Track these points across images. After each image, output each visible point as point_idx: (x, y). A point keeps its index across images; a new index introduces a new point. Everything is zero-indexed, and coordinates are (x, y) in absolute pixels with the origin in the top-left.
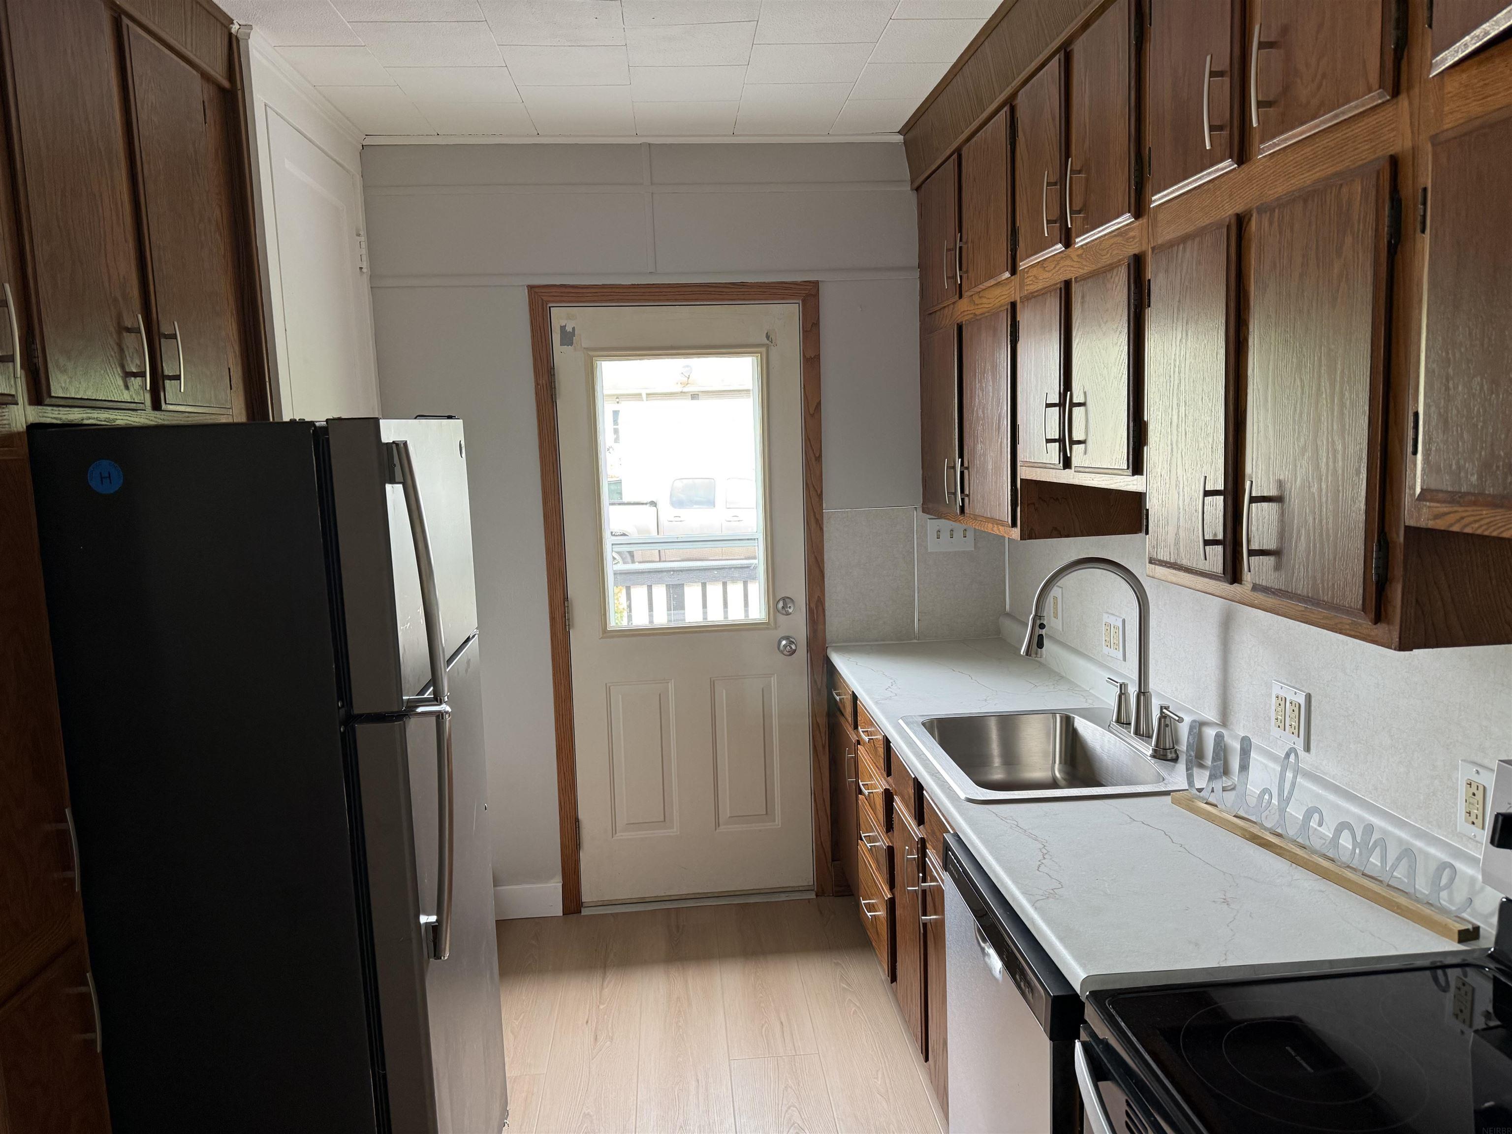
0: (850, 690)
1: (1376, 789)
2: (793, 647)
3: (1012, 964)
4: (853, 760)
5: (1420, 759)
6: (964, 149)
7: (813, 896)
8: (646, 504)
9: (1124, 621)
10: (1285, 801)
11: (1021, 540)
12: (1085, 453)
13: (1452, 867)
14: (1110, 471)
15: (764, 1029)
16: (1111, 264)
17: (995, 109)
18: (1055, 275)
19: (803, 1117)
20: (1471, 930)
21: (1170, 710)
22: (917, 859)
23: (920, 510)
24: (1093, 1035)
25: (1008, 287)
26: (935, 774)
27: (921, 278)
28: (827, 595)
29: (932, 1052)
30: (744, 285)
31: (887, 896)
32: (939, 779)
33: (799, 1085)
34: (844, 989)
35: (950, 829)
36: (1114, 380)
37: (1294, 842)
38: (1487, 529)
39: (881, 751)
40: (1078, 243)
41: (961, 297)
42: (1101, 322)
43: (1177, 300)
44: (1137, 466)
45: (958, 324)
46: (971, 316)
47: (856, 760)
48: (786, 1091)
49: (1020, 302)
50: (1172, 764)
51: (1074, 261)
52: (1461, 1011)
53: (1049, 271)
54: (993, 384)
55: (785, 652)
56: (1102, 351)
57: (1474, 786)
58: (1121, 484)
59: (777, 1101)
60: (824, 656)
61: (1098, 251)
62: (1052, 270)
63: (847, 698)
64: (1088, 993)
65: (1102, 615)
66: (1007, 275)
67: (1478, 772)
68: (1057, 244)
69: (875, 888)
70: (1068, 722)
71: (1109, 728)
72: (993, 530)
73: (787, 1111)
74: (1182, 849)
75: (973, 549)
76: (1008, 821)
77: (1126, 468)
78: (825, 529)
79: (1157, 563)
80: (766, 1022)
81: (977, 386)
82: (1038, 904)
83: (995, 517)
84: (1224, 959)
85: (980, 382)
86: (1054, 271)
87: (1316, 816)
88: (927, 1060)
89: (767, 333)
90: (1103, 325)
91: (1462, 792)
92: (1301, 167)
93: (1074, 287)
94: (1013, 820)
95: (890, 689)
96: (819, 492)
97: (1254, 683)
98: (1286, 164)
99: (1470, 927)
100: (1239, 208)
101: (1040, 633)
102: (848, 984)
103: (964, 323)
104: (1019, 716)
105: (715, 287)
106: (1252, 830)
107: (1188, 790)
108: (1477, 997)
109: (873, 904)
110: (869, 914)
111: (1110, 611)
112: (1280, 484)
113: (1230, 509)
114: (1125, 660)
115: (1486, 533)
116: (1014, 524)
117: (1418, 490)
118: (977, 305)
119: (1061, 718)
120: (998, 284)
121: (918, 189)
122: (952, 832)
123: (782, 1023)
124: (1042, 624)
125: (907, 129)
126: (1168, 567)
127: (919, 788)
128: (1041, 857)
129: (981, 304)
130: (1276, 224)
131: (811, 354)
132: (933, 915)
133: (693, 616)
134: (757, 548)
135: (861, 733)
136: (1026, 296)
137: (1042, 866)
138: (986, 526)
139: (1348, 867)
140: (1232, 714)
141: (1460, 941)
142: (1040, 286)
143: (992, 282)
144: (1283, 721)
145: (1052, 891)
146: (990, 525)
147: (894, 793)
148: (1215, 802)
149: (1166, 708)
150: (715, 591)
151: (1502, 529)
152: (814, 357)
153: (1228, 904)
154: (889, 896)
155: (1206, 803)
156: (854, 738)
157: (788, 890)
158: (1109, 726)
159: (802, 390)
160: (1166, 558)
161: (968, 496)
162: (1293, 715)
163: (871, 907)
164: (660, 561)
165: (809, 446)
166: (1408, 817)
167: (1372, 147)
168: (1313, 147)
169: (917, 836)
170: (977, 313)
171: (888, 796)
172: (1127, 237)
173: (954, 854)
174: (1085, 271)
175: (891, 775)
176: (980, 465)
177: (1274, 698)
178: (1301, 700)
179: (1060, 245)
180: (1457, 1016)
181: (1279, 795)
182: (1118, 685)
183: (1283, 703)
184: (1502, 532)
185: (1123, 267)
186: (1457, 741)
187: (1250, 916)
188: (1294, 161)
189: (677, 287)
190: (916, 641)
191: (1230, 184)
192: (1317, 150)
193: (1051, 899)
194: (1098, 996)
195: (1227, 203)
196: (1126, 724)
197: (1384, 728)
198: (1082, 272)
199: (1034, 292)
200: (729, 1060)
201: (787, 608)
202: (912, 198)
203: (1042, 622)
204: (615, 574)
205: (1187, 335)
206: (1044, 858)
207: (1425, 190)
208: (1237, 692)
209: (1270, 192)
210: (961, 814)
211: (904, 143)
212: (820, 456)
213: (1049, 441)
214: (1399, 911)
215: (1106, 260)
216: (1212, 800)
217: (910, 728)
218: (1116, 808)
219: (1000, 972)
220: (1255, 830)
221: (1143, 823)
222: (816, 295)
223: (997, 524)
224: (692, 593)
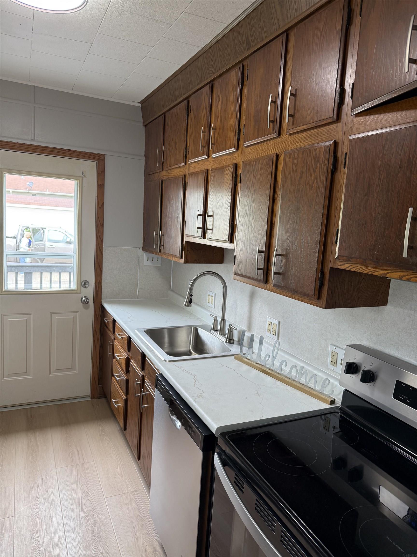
0: (112, 318)
1: (301, 353)
2: (88, 301)
3: (185, 424)
4: (111, 346)
5: (316, 344)
6: (167, 114)
7: (90, 399)
8: (11, 237)
9: (215, 294)
10: (274, 358)
11: (184, 263)
12: (212, 233)
13: (329, 380)
14: (222, 241)
15: (71, 454)
16: (226, 166)
17: (181, 100)
18: (203, 167)
19: (88, 488)
20: (333, 400)
21: (232, 326)
22: (140, 384)
23: (141, 249)
24: (221, 449)
25: (183, 169)
26: (152, 351)
27: (145, 160)
28: (103, 280)
29: (142, 457)
30: (73, 151)
31: (124, 398)
32: (153, 353)
33: (86, 475)
34: (103, 434)
35: (158, 372)
36: (225, 208)
37: (276, 372)
38: (359, 270)
39: (126, 342)
40: (213, 156)
41: (163, 170)
42: (221, 186)
43: (252, 182)
44: (231, 240)
45: (161, 180)
46: (167, 178)
47: (113, 346)
48: (81, 478)
49: (188, 175)
50: (232, 344)
51: (211, 163)
52: (326, 427)
53: (200, 165)
54: (176, 204)
55: (84, 303)
56: (221, 197)
57: (334, 353)
58: (225, 246)
59: (77, 483)
60: (100, 304)
61: (221, 160)
62: (201, 165)
63: (111, 321)
64: (219, 434)
65: (207, 292)
66: (183, 164)
67: (335, 348)
68: (204, 155)
69: (119, 395)
70: (196, 330)
71: (210, 332)
72: (172, 259)
73: (81, 487)
74: (241, 376)
75: (160, 265)
76: (181, 368)
77: (228, 240)
78: (103, 254)
79: (238, 275)
80: (71, 451)
81: (169, 204)
82: (196, 400)
83: (174, 254)
84: (262, 416)
85: (170, 203)
86: (202, 165)
87: (284, 363)
88: (139, 459)
89: (82, 172)
90: (222, 188)
91: (330, 354)
92: (301, 140)
93: (210, 172)
94: (182, 367)
95: (129, 318)
96: (102, 239)
97: (260, 317)
98: (296, 138)
99: (333, 399)
100: (277, 151)
101: (191, 298)
102: (105, 433)
103: (164, 180)
104: (178, 328)
105: (61, 150)
106: (262, 368)
107: (240, 354)
108: (331, 422)
109: (117, 401)
110: (116, 405)
111: (210, 290)
112: (286, 250)
113: (266, 258)
114: (215, 308)
115: (358, 271)
116: (182, 258)
117: (337, 255)
118: (170, 174)
119: (194, 328)
120: (179, 167)
121: (145, 126)
122: (159, 373)
123: (78, 451)
124: (192, 295)
125: (142, 102)
126: (242, 277)
127: (144, 356)
128: (194, 382)
129: (171, 174)
130: (291, 159)
131: (100, 183)
132: (146, 405)
133: (36, 286)
134: (73, 260)
135: (118, 335)
136: (190, 173)
137: (195, 385)
138: (170, 257)
139: (294, 380)
140: (252, 327)
141: (330, 405)
142: (196, 170)
143: (177, 166)
144: (270, 330)
145: (200, 395)
146: (171, 257)
147: (130, 358)
148: (249, 358)
149: (231, 325)
150: (46, 275)
151: (364, 270)
152: (102, 184)
153: (259, 396)
154: (125, 398)
155: (246, 359)
156: (112, 337)
157: (79, 397)
158: (210, 331)
159: (96, 197)
160: (241, 273)
161: (163, 245)
162: (274, 328)
163: (116, 402)
164: (17, 262)
165: (98, 220)
166: (312, 363)
167: (328, 136)
168: (306, 133)
169: (141, 375)
170: (169, 177)
171: (128, 360)
172: (233, 156)
173: (160, 382)
174: (215, 167)
175: (130, 351)
176: (169, 234)
177: (267, 322)
178: (277, 323)
179: (206, 156)
180: (324, 428)
181: (272, 356)
182: (214, 317)
183: (270, 324)
184: (364, 271)
185: (231, 167)
186: (329, 338)
187: (267, 399)
188: (299, 137)
189: (45, 148)
190: (137, 299)
191: (274, 142)
192: (308, 134)
193: (201, 398)
194: (223, 434)
195: (273, 149)
196: (216, 331)
197: (304, 333)
198: (214, 167)
199: (194, 172)
200: (56, 469)
201: (86, 284)
202: (143, 129)
203: (191, 294)
204: (7, 267)
205: (254, 195)
206: (196, 382)
207: (346, 154)
208: (254, 320)
209: (289, 147)
210: (163, 366)
211: (141, 107)
212: (103, 224)
213: (198, 228)
214: (311, 395)
215: (224, 164)
216: (249, 357)
217: (140, 333)
218: (217, 361)
219: (180, 426)
220: (263, 368)
221: (226, 367)
222: (104, 160)
223: (174, 257)
224: (36, 277)
